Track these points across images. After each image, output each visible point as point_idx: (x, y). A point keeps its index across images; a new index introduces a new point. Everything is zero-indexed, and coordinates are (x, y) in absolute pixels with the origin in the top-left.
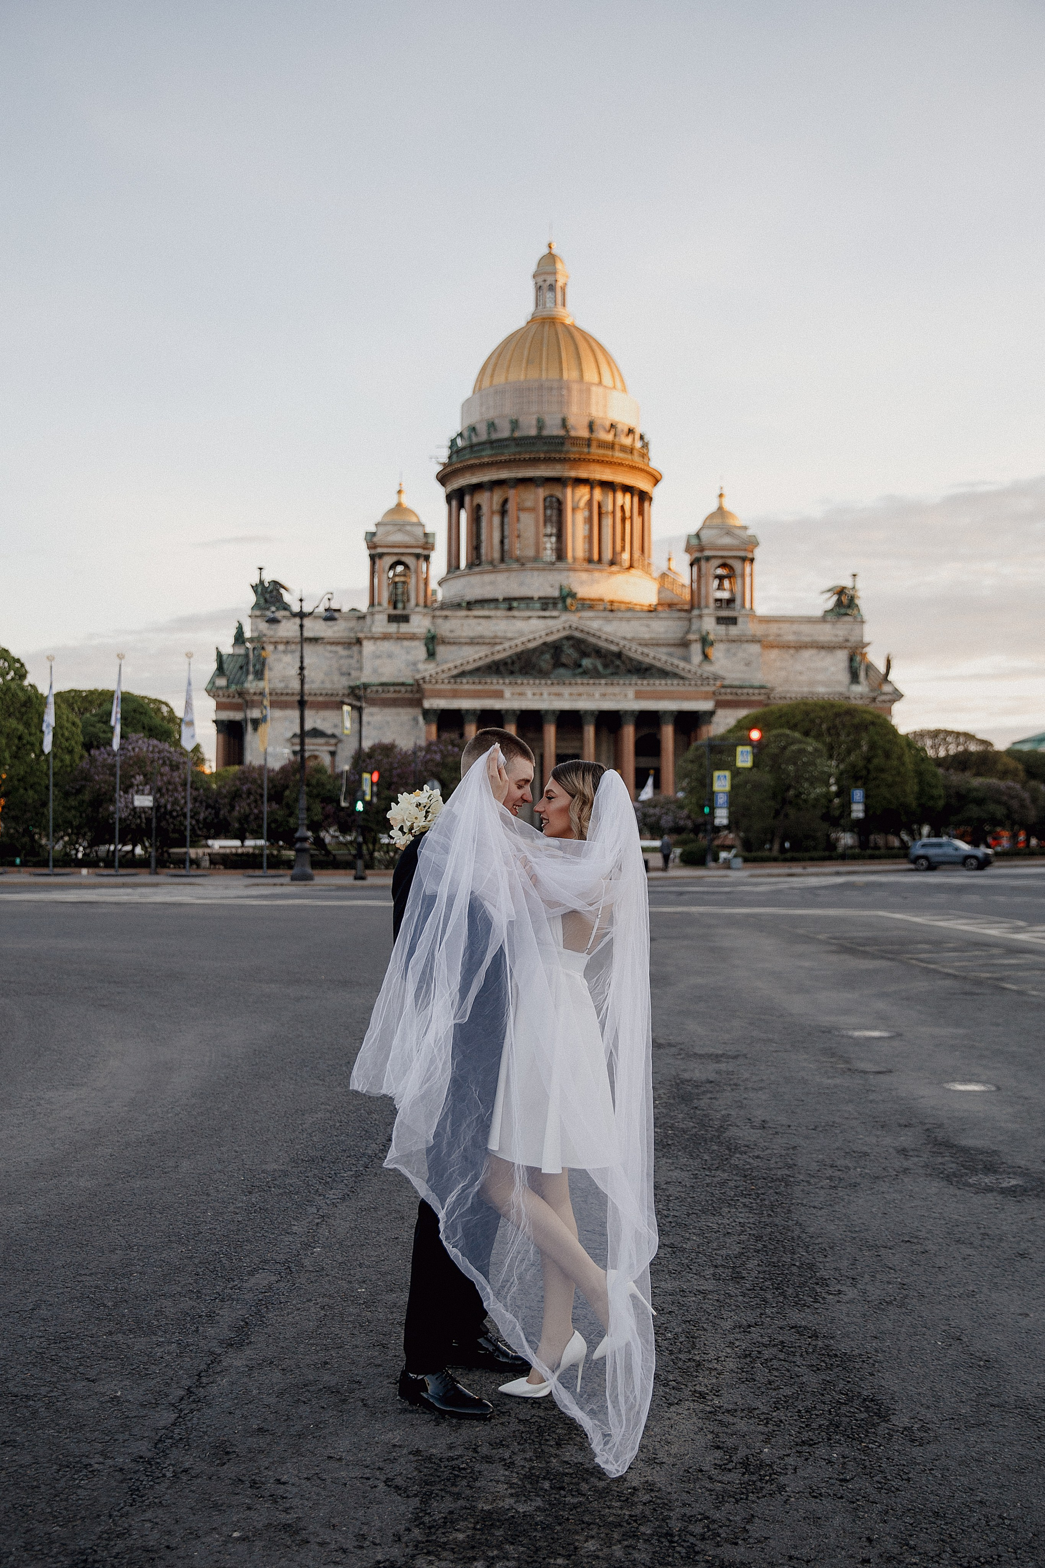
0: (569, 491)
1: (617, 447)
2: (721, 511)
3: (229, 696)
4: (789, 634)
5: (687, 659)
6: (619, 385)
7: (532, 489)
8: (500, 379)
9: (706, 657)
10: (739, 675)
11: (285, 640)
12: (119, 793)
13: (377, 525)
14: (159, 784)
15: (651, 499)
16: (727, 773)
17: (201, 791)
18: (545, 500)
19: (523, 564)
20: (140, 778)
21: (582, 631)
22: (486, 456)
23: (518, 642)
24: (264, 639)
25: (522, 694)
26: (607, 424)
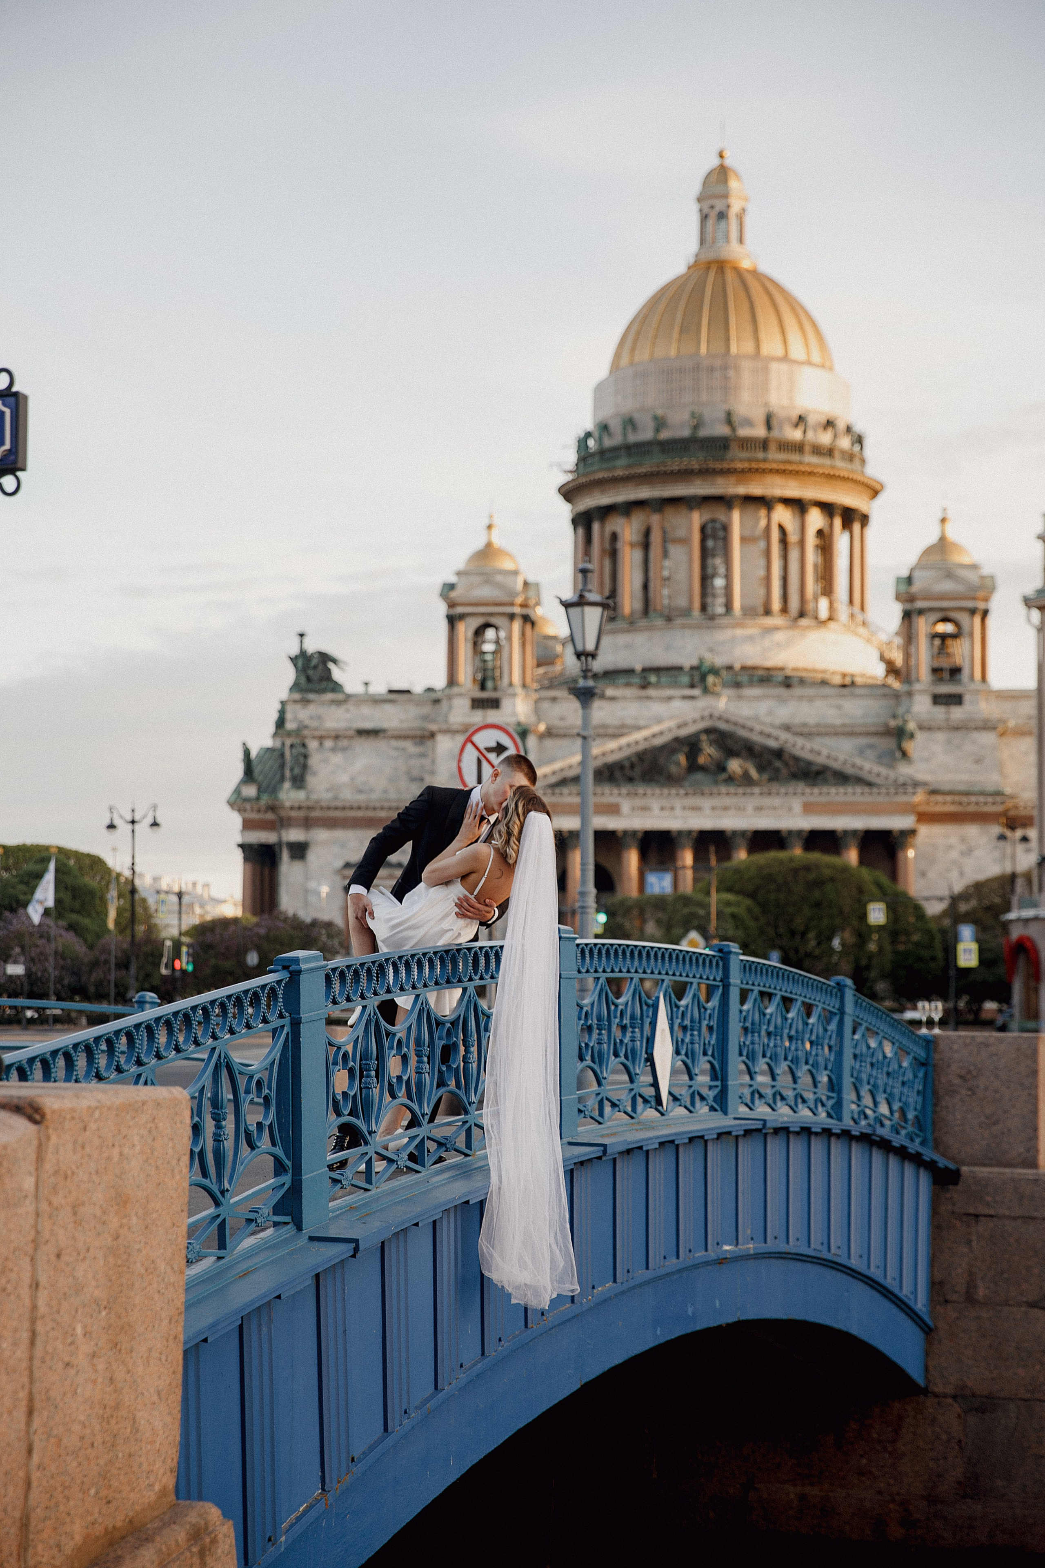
0: (736, 516)
1: (807, 448)
2: (942, 545)
3: (259, 811)
6: (817, 357)
7: (684, 511)
8: (643, 355)
9: (901, 752)
10: (965, 777)
11: (333, 734)
13: (459, 574)
14: (32, 954)
15: (864, 519)
18: (703, 529)
19: (669, 619)
21: (728, 721)
22: (621, 467)
24: (305, 732)
25: (645, 809)
26: (795, 417)
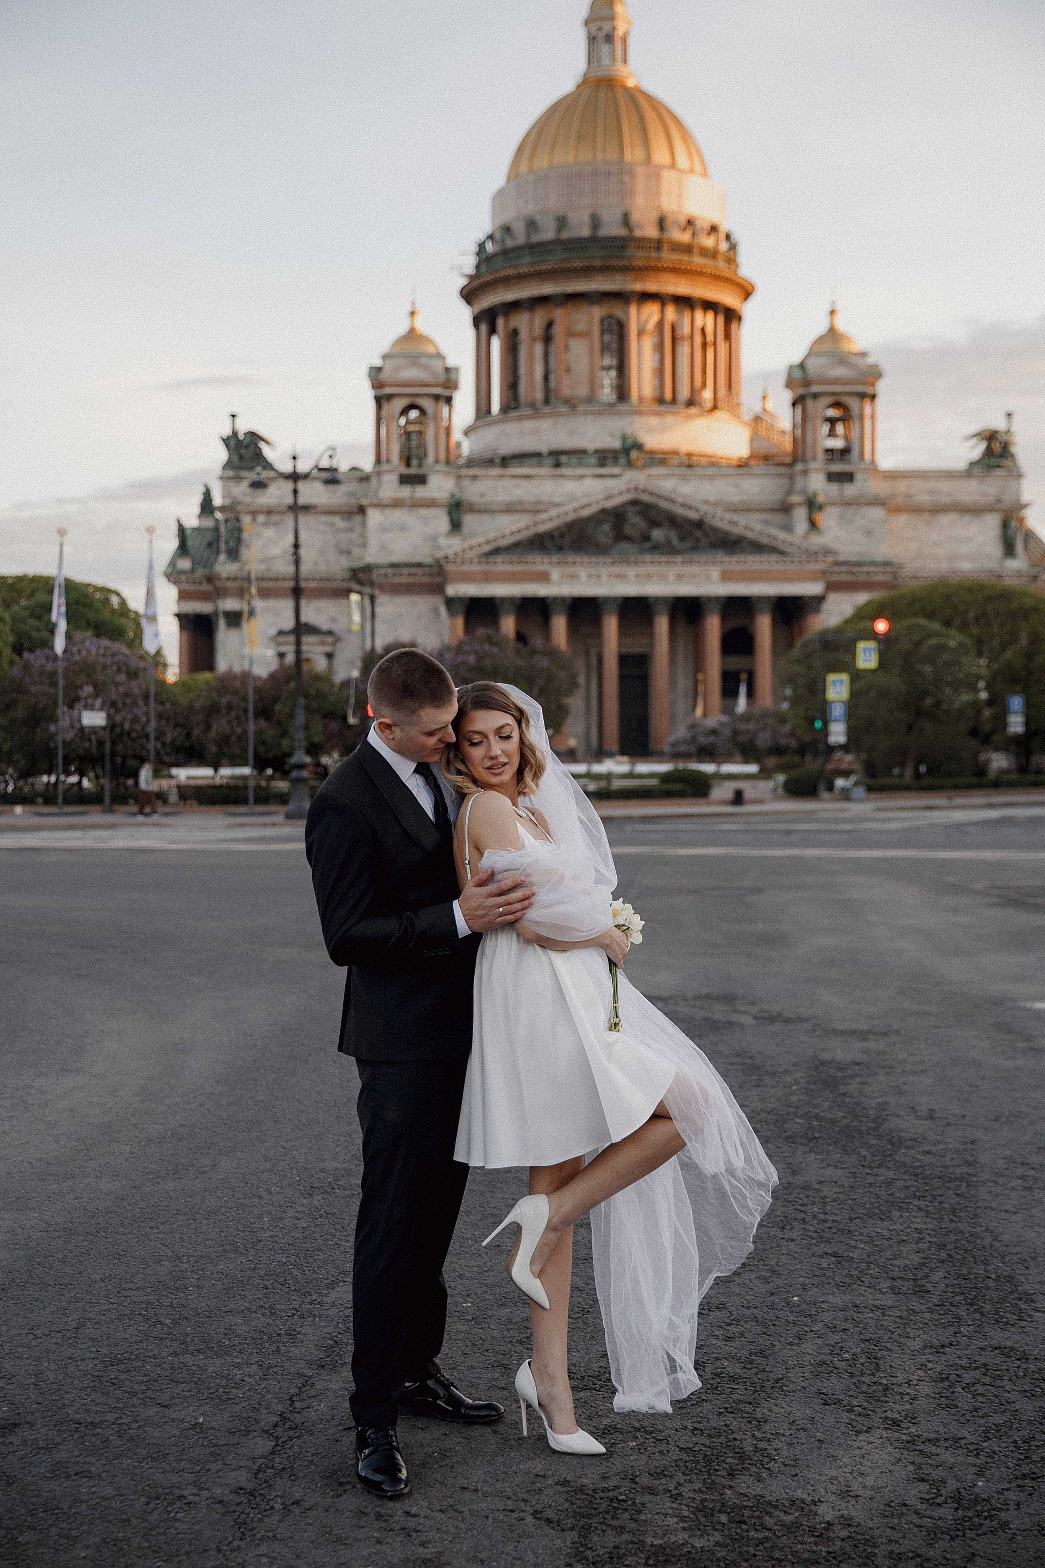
0: (633, 310)
1: (696, 250)
2: (832, 334)
3: (194, 583)
4: (922, 494)
5: (788, 528)
6: (698, 167)
7: (585, 306)
8: (542, 162)
9: (813, 525)
10: (857, 549)
11: (266, 509)
12: (62, 709)
13: (385, 357)
14: (114, 696)
15: (740, 319)
16: (845, 677)
17: (168, 706)
18: (602, 321)
19: (573, 407)
20: (88, 689)
21: (651, 494)
22: (525, 265)
23: (569, 508)
24: (240, 508)
25: (574, 577)
26: (683, 220)
